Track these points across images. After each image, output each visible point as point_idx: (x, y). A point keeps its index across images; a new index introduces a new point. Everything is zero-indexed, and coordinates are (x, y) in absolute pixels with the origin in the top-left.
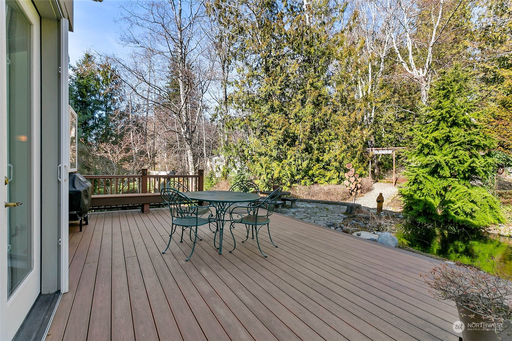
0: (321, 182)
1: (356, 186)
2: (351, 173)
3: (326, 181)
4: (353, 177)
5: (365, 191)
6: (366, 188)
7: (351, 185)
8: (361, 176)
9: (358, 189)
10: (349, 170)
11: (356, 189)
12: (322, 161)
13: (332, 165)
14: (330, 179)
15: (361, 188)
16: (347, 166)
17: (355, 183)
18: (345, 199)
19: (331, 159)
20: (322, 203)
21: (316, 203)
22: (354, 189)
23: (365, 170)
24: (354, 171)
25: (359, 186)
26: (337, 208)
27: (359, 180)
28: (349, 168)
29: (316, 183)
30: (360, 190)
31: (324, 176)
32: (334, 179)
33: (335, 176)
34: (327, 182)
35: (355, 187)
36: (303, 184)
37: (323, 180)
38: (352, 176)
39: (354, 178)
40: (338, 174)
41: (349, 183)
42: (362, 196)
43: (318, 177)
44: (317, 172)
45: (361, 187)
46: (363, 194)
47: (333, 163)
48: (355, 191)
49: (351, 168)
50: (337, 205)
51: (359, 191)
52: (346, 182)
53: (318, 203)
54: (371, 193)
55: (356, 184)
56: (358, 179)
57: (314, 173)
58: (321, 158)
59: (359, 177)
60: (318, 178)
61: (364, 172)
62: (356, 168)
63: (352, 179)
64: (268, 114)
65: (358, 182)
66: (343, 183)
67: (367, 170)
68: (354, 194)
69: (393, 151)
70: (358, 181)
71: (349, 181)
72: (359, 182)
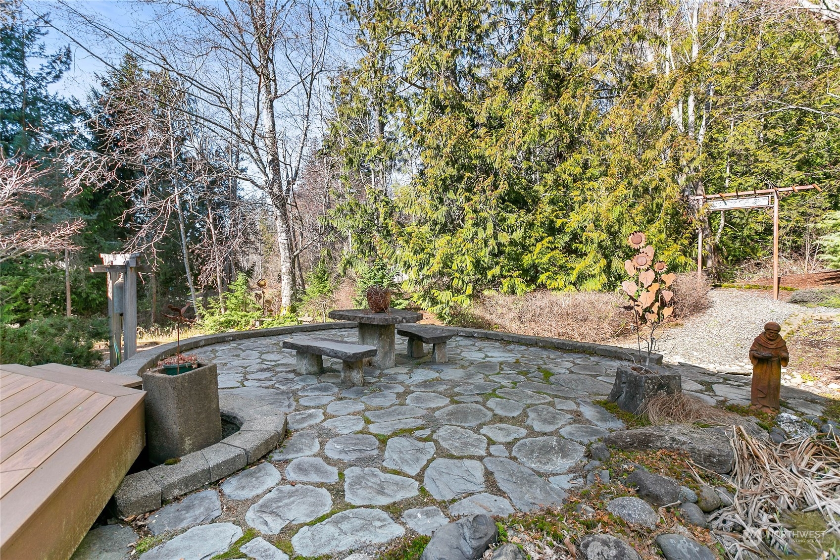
0: (554, 284)
1: (657, 296)
2: (643, 260)
3: (570, 283)
4: (648, 269)
5: (686, 311)
6: (690, 301)
7: (643, 293)
8: (673, 268)
9: (663, 305)
10: (638, 250)
11: (657, 304)
12: (561, 230)
13: (587, 240)
14: (582, 278)
15: (673, 302)
16: (629, 242)
17: (656, 286)
18: (624, 333)
19: (586, 223)
20: (544, 348)
21: (527, 345)
22: (652, 304)
23: (684, 253)
24: (651, 255)
25: (668, 295)
26: (585, 368)
27: (669, 279)
28: (637, 247)
29: (543, 286)
30: (671, 309)
31: (565, 269)
32: (593, 276)
33: (596, 270)
34: (574, 284)
35: (656, 300)
36: (506, 289)
37: (561, 280)
38: (645, 267)
39: (651, 275)
40: (603, 262)
41: (636, 288)
42: (677, 325)
43: (547, 270)
44: (545, 259)
45: (672, 299)
46: (680, 321)
47: (590, 234)
48: (655, 309)
49: (642, 245)
50: (591, 354)
51: (667, 312)
52: (628, 286)
53: (532, 345)
54: (706, 317)
55: (659, 291)
56: (664, 277)
57: (536, 261)
58: (558, 223)
59: (667, 272)
60: (547, 274)
61: (682, 259)
62: (660, 247)
63: (647, 277)
64: (430, 122)
65: (663, 286)
66: (618, 289)
67: (690, 255)
68: (652, 318)
69: (772, 197)
70: (663, 282)
71: (637, 282)
72: (668, 285)
